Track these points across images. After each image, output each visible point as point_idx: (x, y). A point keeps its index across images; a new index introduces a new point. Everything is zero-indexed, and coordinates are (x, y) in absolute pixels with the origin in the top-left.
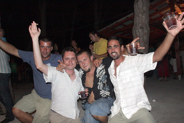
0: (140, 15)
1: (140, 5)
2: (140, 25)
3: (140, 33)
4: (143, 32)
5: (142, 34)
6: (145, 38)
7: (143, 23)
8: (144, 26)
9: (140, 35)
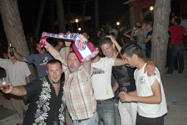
0: (158, 25)
1: (159, 13)
2: (157, 35)
3: (157, 43)
4: (160, 42)
5: (159, 44)
6: (161, 47)
7: (160, 32)
8: (161, 36)
9: (157, 45)
